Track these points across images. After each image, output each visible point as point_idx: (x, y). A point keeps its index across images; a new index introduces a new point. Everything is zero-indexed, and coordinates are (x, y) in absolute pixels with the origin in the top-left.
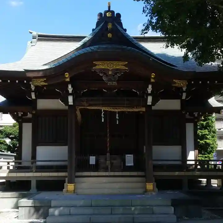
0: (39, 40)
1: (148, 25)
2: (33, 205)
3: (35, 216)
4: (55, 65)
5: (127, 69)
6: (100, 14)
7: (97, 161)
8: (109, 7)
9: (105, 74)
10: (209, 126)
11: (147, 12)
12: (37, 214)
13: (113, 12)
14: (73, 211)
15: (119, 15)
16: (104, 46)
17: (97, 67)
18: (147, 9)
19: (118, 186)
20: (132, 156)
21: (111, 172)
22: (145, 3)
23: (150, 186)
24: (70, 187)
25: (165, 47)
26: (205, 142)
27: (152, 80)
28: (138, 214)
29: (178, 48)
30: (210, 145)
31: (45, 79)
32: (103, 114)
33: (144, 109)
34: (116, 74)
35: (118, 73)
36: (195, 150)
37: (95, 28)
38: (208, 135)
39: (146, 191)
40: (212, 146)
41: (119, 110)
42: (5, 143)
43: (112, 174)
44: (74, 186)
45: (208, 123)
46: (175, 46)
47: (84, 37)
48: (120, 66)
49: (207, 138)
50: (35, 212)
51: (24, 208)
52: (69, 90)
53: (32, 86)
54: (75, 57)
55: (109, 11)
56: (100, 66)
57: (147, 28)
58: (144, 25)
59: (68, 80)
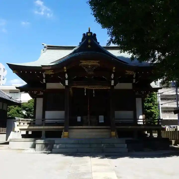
0: (48, 49)
1: (110, 41)
2: (44, 143)
3: (45, 149)
4: (58, 62)
5: (99, 64)
6: (84, 34)
7: (82, 119)
8: (89, 30)
9: (86, 67)
10: (153, 101)
11: (110, 34)
12: (46, 148)
13: (91, 33)
14: (67, 146)
15: (95, 35)
16: (86, 52)
17: (82, 64)
18: (110, 32)
19: (94, 134)
20: (103, 116)
21: (90, 126)
22: (108, 30)
23: (113, 133)
24: (66, 134)
25: (119, 52)
26: (151, 111)
27: (114, 71)
28: (106, 148)
29: (127, 53)
30: (154, 113)
31: (53, 71)
32: (85, 90)
33: (109, 88)
34: (93, 67)
35: (94, 67)
36: (143, 115)
37: (81, 42)
38: (153, 107)
39: (111, 137)
40: (155, 114)
41: (95, 88)
42: (22, 114)
43: (91, 127)
44: (68, 133)
45: (152, 99)
46: (125, 52)
47: (75, 47)
48: (95, 63)
49: (152, 109)
50: (45, 147)
51: (39, 144)
52: (66, 77)
53: (44, 75)
54: (70, 58)
55: (89, 32)
56: (84, 63)
57: (110, 43)
58: (108, 41)
59: (65, 71)
